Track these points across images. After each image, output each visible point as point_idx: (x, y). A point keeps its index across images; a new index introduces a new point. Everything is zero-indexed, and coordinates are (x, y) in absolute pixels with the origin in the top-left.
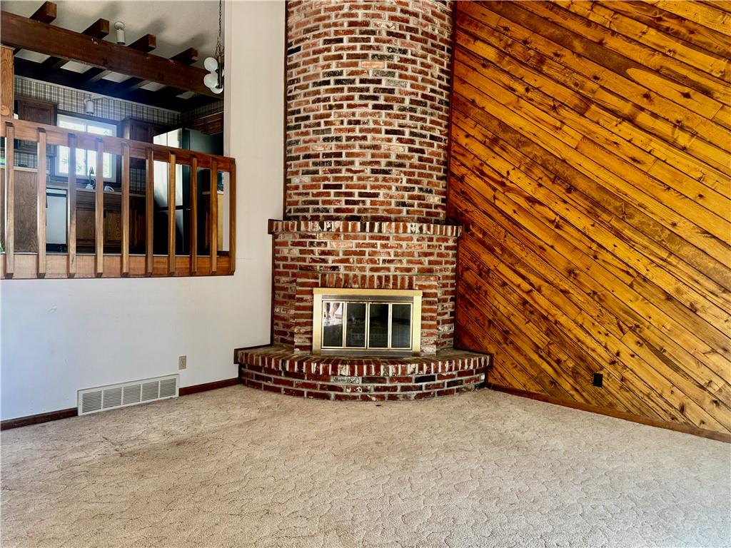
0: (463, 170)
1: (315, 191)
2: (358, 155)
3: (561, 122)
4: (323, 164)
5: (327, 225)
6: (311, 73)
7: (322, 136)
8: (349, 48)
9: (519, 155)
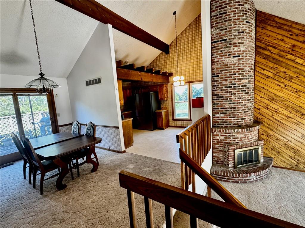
1: (226, 119)
2: (241, 108)
3: (299, 96)
4: (229, 111)
6: (224, 84)
7: (228, 103)
8: (238, 77)
9: (283, 104)
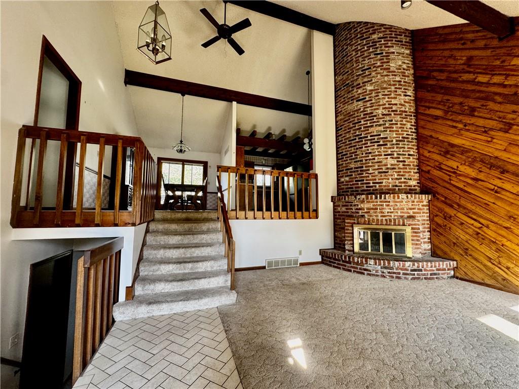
0: (429, 168)
1: (351, 183)
3: (492, 138)
5: (358, 197)
9: (464, 157)
